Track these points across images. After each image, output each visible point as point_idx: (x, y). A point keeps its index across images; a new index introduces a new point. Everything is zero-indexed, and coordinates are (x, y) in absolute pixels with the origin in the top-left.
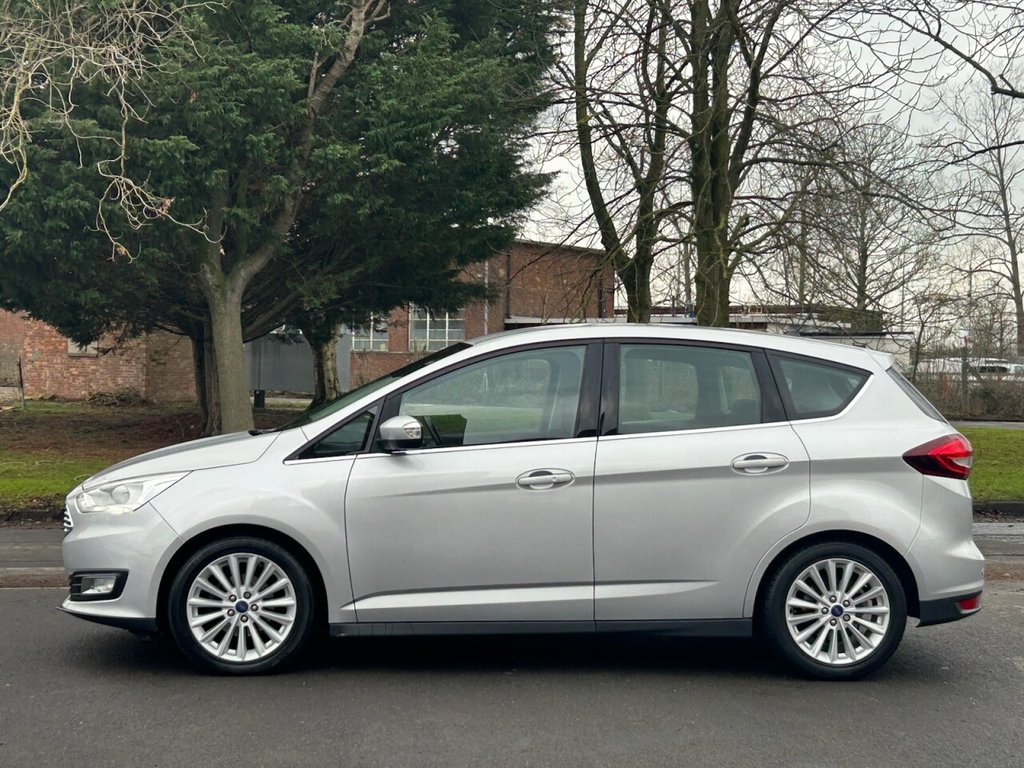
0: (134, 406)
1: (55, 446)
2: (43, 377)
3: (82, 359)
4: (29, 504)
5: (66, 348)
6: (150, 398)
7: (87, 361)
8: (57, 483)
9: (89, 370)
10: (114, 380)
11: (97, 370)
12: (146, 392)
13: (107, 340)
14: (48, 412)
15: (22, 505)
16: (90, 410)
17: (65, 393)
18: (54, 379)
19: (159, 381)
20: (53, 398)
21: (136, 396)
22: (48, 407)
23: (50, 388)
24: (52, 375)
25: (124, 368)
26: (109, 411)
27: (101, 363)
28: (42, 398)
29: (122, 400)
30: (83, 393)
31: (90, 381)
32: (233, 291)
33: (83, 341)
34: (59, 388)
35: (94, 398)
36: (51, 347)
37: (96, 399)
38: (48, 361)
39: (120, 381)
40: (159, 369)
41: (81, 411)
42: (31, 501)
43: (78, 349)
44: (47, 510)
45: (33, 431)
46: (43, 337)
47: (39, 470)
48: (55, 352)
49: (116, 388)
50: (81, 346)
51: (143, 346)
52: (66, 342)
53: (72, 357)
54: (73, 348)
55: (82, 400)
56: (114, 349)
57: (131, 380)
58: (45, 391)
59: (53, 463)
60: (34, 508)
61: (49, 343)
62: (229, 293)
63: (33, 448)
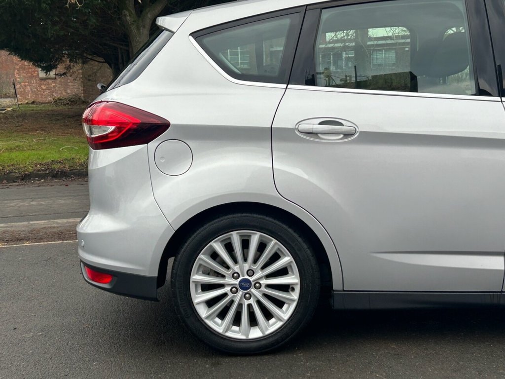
0: (79, 104)
1: (42, 129)
2: (26, 91)
3: (47, 80)
4: (35, 168)
5: (38, 74)
6: (87, 100)
7: (50, 81)
8: (50, 153)
9: (52, 86)
10: (66, 91)
11: (56, 86)
12: (84, 97)
13: (60, 68)
14: (33, 110)
15: (31, 170)
16: (55, 108)
17: (40, 100)
18: (33, 92)
19: (91, 90)
20: (33, 103)
21: (79, 99)
22: (32, 107)
23: (31, 97)
24: (32, 90)
25: (70, 84)
26: (66, 108)
27: (58, 81)
28: (27, 103)
29: (72, 102)
30: (49, 99)
31: (53, 92)
32: (144, 27)
33: (47, 69)
34: (36, 97)
35: (56, 101)
36: (30, 75)
37: (57, 102)
38: (28, 82)
39: (69, 91)
40: (90, 83)
41: (50, 108)
42: (36, 166)
43: (45, 74)
44: (47, 172)
45: (26, 121)
46: (24, 69)
47: (37, 144)
48: (32, 77)
49: (68, 95)
50: (46, 73)
51: (80, 71)
52: (38, 71)
53: (42, 79)
54: (42, 74)
55: (50, 102)
56: (64, 74)
57: (75, 90)
58: (29, 99)
59: (44, 140)
60: (39, 171)
61: (28, 72)
62: (142, 28)
63: (29, 131)
